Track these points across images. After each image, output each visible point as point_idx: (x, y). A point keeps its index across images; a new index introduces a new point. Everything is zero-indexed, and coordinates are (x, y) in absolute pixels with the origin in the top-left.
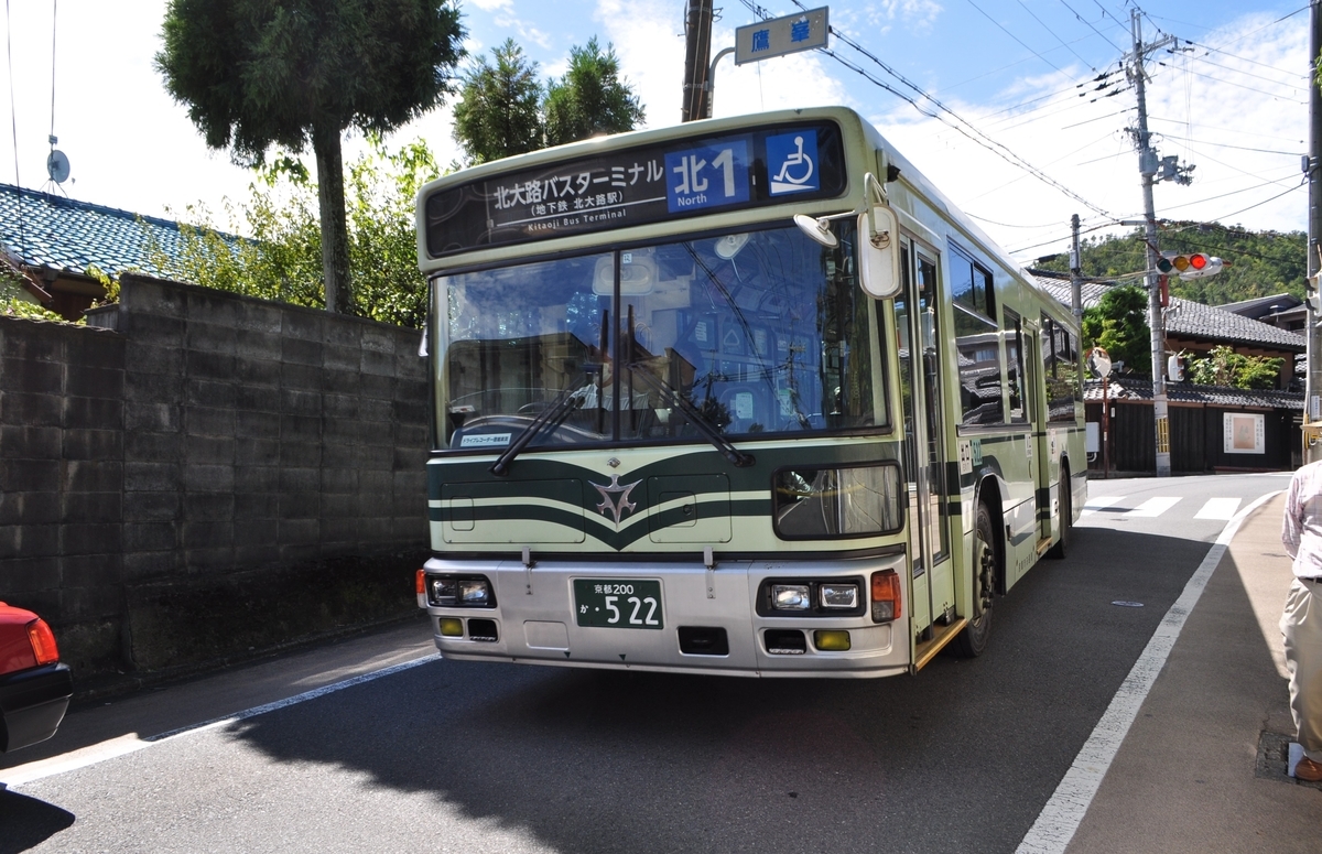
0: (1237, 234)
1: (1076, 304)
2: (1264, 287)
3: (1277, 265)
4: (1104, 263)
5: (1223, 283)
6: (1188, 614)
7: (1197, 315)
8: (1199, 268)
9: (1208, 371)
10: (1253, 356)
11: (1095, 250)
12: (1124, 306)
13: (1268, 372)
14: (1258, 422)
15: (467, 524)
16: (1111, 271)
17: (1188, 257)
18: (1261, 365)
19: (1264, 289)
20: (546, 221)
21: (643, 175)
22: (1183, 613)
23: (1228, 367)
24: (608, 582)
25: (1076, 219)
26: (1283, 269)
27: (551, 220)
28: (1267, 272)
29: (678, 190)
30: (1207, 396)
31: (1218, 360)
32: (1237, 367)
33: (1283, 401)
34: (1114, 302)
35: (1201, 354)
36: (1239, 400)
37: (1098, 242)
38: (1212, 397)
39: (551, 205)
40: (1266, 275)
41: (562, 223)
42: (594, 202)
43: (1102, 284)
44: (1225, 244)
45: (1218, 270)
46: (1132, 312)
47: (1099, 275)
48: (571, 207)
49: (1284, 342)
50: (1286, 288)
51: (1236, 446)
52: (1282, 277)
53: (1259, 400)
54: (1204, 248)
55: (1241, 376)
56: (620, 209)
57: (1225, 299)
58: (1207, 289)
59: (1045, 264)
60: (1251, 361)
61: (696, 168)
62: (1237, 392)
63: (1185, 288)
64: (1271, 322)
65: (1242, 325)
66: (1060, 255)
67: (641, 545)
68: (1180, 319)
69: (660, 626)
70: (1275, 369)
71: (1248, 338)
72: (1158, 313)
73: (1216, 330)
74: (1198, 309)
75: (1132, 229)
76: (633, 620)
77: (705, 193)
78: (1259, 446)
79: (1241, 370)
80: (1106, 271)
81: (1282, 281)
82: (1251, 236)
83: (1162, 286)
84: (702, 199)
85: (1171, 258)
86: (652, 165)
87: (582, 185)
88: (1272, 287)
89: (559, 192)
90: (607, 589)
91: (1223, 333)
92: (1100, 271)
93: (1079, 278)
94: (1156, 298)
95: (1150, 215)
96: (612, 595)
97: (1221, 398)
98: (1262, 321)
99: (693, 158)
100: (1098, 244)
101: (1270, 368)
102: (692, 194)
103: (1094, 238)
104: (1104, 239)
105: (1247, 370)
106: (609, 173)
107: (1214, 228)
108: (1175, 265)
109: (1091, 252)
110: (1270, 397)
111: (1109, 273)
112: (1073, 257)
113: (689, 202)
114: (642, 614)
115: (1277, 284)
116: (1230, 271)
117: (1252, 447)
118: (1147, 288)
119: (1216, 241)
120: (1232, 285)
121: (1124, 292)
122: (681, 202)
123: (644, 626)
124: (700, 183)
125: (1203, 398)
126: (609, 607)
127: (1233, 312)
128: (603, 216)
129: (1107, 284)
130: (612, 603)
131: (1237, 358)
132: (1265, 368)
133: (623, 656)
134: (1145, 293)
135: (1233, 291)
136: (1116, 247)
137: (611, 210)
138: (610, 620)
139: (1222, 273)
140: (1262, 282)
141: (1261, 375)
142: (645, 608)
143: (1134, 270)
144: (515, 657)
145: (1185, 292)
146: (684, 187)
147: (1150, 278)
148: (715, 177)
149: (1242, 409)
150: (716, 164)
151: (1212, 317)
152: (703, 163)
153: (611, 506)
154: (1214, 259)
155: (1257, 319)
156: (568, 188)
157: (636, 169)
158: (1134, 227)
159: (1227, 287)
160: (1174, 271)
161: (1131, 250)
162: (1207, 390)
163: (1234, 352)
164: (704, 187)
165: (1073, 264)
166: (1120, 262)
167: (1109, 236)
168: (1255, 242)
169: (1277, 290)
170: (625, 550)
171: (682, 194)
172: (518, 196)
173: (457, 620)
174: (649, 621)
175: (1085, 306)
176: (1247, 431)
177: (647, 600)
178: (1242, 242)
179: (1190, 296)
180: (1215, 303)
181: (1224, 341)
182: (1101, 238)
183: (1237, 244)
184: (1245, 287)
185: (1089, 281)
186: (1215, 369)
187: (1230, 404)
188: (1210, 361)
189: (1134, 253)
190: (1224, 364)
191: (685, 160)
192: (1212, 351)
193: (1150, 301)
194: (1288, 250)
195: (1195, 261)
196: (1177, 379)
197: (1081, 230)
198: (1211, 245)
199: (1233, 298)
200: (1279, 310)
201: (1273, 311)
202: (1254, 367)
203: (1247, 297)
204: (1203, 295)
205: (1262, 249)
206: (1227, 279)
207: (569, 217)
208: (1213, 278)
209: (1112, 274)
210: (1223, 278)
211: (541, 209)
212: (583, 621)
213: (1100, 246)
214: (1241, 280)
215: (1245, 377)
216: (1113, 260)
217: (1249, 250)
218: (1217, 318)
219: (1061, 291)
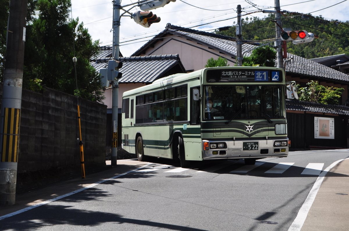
0: (319, 21)
1: (239, 55)
2: (333, 50)
3: (339, 38)
4: (253, 32)
5: (312, 46)
6: (301, 227)
7: (301, 63)
8: (303, 38)
9: (306, 94)
10: (329, 87)
11: (248, 25)
12: (264, 57)
13: (336, 96)
14: (330, 122)
15: (220, 133)
16: (256, 37)
17: (297, 32)
18: (333, 91)
19: (333, 51)
20: (232, 79)
21: (251, 74)
22: (298, 227)
23: (317, 92)
24: (249, 142)
25: (239, 7)
26: (342, 41)
27: (233, 79)
28: (335, 42)
29: (257, 77)
30: (306, 108)
31: (312, 88)
32: (321, 92)
33: (343, 111)
34: (259, 54)
35: (303, 85)
36: (322, 110)
37: (249, 21)
38: (308, 108)
39: (234, 76)
40: (334, 44)
41: (235, 79)
42: (242, 77)
43: (252, 44)
44: (314, 26)
45: (312, 39)
46: (268, 60)
47: (250, 39)
48: (237, 77)
49: (343, 80)
50: (343, 51)
51: (320, 135)
52: (342, 45)
53: (332, 110)
54: (303, 27)
55: (323, 97)
56: (246, 79)
57: (314, 56)
58: (305, 50)
59: (221, 32)
60: (328, 90)
61: (260, 74)
62: (321, 106)
63: (294, 49)
64: (337, 68)
65: (323, 70)
66: (230, 27)
67: (254, 136)
68: (292, 65)
69: (258, 150)
70: (339, 94)
71: (326, 77)
72: (281, 62)
73: (310, 72)
74: (301, 60)
75: (267, 15)
76: (253, 149)
77: (261, 78)
78: (332, 135)
79: (323, 94)
80: (253, 37)
81: (341, 47)
82: (327, 22)
83: (283, 46)
84: (261, 80)
85: (288, 32)
86: (253, 72)
87: (240, 74)
88: (337, 50)
89: (235, 74)
90: (249, 143)
91: (314, 73)
92: (251, 37)
93: (241, 40)
94: (281, 53)
95: (278, 7)
96: (250, 145)
97: (313, 109)
98: (333, 68)
99: (259, 72)
100: (249, 22)
101: (337, 93)
102: (259, 78)
103: (247, 19)
104: (253, 20)
105: (326, 94)
106: (245, 73)
107: (308, 17)
108: (290, 36)
109: (246, 26)
110: (337, 109)
111: (255, 38)
112: (238, 29)
113: (258, 79)
114: (255, 148)
115: (339, 48)
116: (316, 40)
117: (328, 135)
118: (276, 48)
119: (309, 24)
120: (317, 48)
121: (264, 49)
122: (257, 79)
123: (255, 150)
124: (260, 77)
125: (304, 109)
126: (249, 147)
127: (319, 63)
128: (243, 80)
129: (255, 44)
130: (250, 146)
131: (321, 87)
132: (334, 93)
133: (250, 155)
134: (274, 50)
135: (318, 51)
136: (259, 24)
137: (245, 79)
138: (249, 149)
139: (314, 41)
140: (332, 47)
141: (332, 97)
142: (256, 146)
143: (268, 38)
144: (227, 158)
145: (294, 51)
146: (258, 77)
147: (278, 42)
148: (263, 76)
149: (323, 115)
150: (263, 74)
151: (308, 65)
152: (261, 74)
153: (249, 130)
154: (310, 34)
155: (330, 67)
156: (237, 74)
157: (250, 73)
158: (268, 14)
159: (314, 49)
160: (290, 39)
161: (267, 26)
162: (306, 105)
163: (319, 84)
164: (261, 77)
165: (237, 33)
166: (260, 32)
167: (255, 18)
168: (329, 26)
169: (339, 52)
170: (251, 137)
171: (257, 78)
172: (227, 73)
173: (217, 151)
174: (256, 149)
175: (244, 55)
176: (326, 127)
177: (256, 145)
178: (322, 25)
179: (296, 53)
180: (309, 58)
181: (315, 78)
182: (251, 19)
183: (320, 26)
184: (323, 49)
185: (246, 42)
186: (310, 93)
187: (318, 112)
188: (308, 89)
189: (268, 28)
190: (315, 90)
191: (258, 72)
192: (309, 83)
193: (277, 54)
194: (344, 30)
195: (300, 35)
196: (291, 98)
197: (242, 13)
198: (307, 26)
199: (318, 55)
200: (341, 62)
201: (338, 63)
202: (329, 93)
203: (325, 55)
204: (303, 53)
205: (332, 30)
206: (315, 45)
207: (237, 79)
208: (308, 44)
209: (257, 39)
210: (313, 44)
211: (232, 77)
212: (244, 149)
213: (251, 23)
214: (322, 46)
215: (325, 98)
216: (257, 31)
217: (326, 30)
218: (311, 66)
219: (231, 47)
